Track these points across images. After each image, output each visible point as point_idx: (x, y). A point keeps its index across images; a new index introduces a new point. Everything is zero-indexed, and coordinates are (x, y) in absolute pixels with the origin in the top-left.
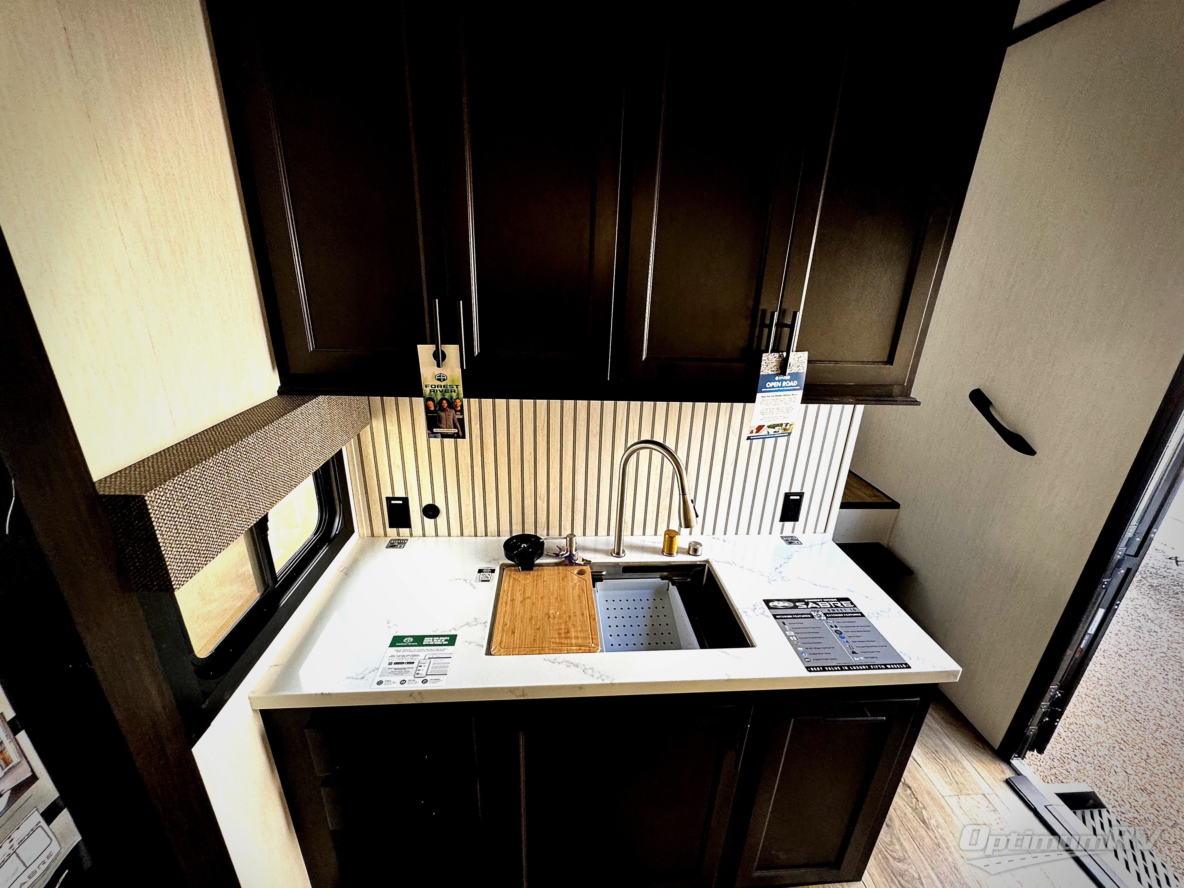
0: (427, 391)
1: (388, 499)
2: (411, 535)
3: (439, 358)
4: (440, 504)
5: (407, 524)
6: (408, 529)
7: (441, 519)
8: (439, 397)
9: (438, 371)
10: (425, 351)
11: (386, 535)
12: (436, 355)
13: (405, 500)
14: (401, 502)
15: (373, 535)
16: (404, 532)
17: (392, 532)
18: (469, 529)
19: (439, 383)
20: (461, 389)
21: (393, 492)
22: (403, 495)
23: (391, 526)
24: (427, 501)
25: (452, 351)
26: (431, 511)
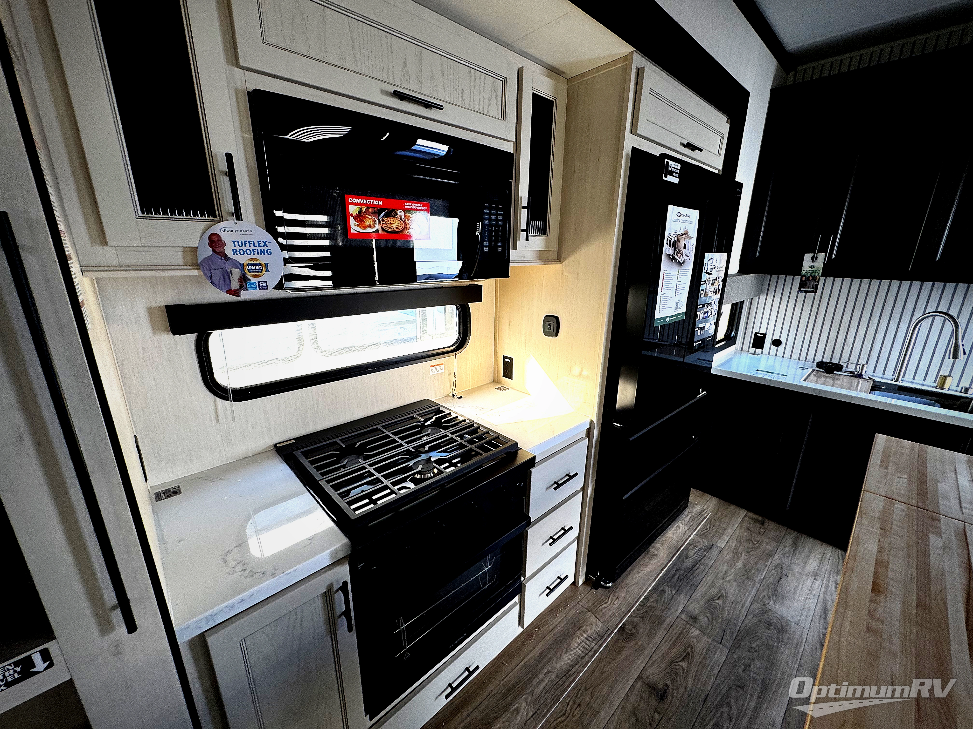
0: (804, 272)
1: (756, 333)
2: (762, 353)
3: (813, 259)
4: (783, 340)
5: (761, 347)
6: (761, 350)
7: (781, 348)
8: (809, 275)
9: (812, 264)
10: (808, 257)
11: (748, 351)
12: (812, 258)
13: (765, 335)
14: (762, 335)
15: (742, 350)
16: (759, 351)
17: (752, 350)
18: (795, 356)
19: (811, 269)
20: (821, 272)
21: (759, 331)
22: (765, 333)
23: (752, 347)
24: (776, 337)
25: (821, 257)
26: (777, 343)
